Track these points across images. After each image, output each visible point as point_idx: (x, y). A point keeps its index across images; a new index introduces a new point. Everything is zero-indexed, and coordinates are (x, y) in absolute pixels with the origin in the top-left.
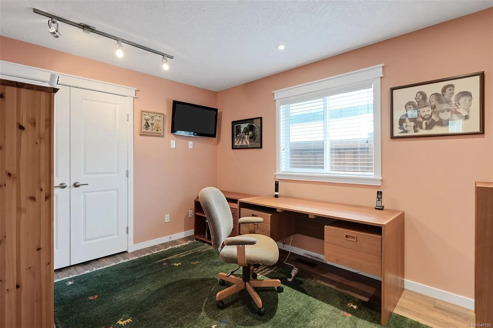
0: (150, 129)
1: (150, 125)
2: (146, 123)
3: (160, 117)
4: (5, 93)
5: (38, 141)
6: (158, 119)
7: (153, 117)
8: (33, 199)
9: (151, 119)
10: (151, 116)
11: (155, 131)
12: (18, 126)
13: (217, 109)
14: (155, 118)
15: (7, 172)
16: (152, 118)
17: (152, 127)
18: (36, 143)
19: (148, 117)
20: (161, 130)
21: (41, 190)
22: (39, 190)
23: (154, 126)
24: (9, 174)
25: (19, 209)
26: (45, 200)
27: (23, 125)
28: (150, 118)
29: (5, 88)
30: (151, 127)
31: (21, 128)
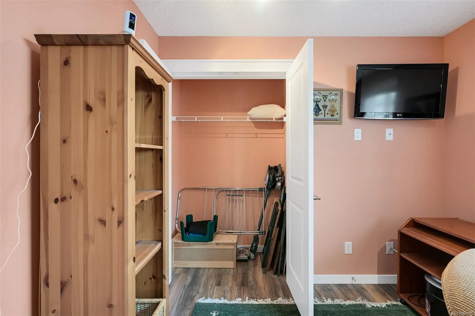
0: (322, 113)
1: (321, 108)
2: (316, 106)
3: (336, 94)
4: (70, 57)
5: (108, 129)
6: (333, 99)
7: (325, 97)
8: (103, 222)
9: (322, 100)
10: (323, 96)
11: (328, 117)
12: (85, 106)
13: (448, 64)
14: (328, 98)
15: (73, 178)
16: (325, 99)
17: (325, 111)
18: (107, 132)
19: (319, 97)
20: (337, 114)
21: (113, 209)
22: (111, 210)
23: (328, 109)
24: (75, 181)
25: (86, 237)
26: (118, 225)
27: (91, 104)
28: (322, 98)
29: (70, 51)
30: (323, 111)
31: (89, 108)
